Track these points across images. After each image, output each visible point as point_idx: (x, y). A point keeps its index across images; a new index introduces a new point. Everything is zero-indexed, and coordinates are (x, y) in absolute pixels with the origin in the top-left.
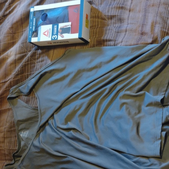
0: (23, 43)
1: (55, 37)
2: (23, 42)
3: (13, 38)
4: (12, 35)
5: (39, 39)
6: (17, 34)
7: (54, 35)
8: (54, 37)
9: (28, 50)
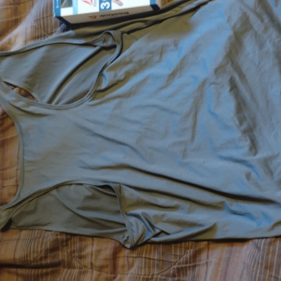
0: (37, 20)
1: (107, 5)
2: (38, 18)
3: (16, 12)
4: (13, 6)
5: (75, 10)
6: (22, 5)
7: (105, 2)
8: (103, 6)
9: (47, 31)
